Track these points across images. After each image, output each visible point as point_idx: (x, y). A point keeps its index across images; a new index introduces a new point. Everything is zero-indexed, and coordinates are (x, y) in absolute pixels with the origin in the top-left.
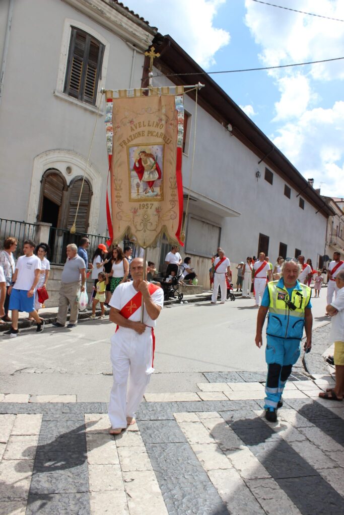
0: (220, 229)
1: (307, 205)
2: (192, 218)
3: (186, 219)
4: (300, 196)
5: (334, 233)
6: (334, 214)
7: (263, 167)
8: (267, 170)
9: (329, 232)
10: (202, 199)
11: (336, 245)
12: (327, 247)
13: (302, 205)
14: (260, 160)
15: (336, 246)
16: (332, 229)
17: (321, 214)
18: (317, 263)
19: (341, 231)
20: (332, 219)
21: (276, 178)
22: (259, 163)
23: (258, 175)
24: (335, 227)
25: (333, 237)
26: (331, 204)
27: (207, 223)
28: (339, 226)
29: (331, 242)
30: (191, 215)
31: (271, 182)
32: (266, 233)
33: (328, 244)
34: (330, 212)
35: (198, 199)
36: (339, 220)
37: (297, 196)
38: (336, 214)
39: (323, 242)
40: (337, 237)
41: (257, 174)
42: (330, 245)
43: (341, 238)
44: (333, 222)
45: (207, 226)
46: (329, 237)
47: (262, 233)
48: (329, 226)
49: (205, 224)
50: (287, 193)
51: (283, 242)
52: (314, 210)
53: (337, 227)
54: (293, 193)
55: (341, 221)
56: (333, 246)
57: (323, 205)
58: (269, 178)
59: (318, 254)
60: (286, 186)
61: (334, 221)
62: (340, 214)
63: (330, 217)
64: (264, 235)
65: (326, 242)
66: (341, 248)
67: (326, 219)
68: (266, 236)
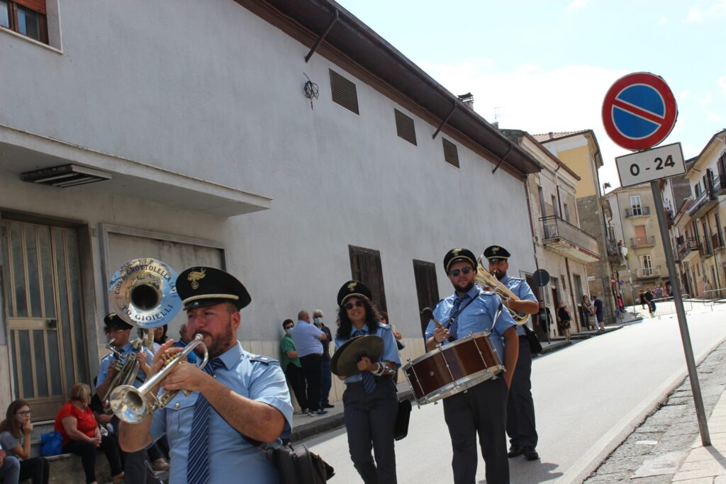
1: (465, 154)
2: (110, 233)
3: (94, 242)
4: (441, 135)
5: (549, 213)
6: (538, 167)
7: (321, 69)
8: (334, 75)
9: (537, 214)
10: (123, 169)
11: (558, 240)
12: (540, 250)
13: (451, 156)
14: (309, 50)
15: (559, 243)
16: (542, 205)
17: (506, 174)
19: (565, 205)
20: (537, 180)
21: (366, 94)
22: (307, 59)
23: (309, 90)
24: (548, 200)
25: (549, 223)
26: (526, 145)
27: (174, 243)
28: (556, 195)
29: (546, 236)
30: (107, 229)
31: (354, 108)
32: (366, 243)
33: (540, 242)
34: (527, 163)
35: (111, 172)
36: (553, 181)
37: (434, 136)
38: (545, 167)
40: (559, 222)
41: (306, 89)
42: (545, 245)
43: (568, 223)
44: (540, 188)
45: (173, 249)
46: (538, 225)
47: (355, 244)
48: (532, 198)
49: (166, 248)
50: (406, 131)
51: (422, 258)
52: (487, 165)
53: (553, 197)
54: (423, 128)
55: (559, 183)
57: (507, 149)
58: (345, 96)
60: (397, 112)
61: (541, 186)
62: (553, 166)
63: (531, 176)
64: (364, 249)
65: (535, 240)
66: (573, 245)
67: (522, 184)
68: (370, 250)
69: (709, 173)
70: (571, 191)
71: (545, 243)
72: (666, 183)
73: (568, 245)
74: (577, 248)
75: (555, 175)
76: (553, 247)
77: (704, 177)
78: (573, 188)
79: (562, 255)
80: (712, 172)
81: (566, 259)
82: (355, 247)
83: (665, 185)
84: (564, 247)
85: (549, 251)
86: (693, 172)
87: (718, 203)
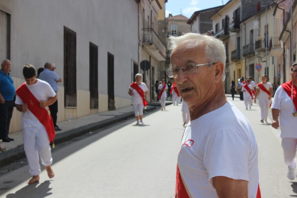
0: (8, 16)
5: (146, 27)
9: (141, 27)
11: (151, 44)
12: (140, 48)
15: (152, 46)
16: (144, 21)
18: (132, 73)
20: (143, 5)
24: (146, 18)
25: (146, 33)
28: (150, 16)
29: (144, 41)
32: (72, 27)
33: (141, 43)
36: (149, 7)
39: (136, 42)
42: (143, 46)
44: (144, 10)
46: (141, 32)
47: (66, 26)
48: (140, 15)
51: (93, 42)
53: (148, 17)
55: (152, 9)
56: (148, 47)
59: (132, 60)
61: (145, 9)
63: (141, 2)
64: (70, 30)
65: (139, 42)
66: (157, 49)
67: (137, 5)
68: (72, 31)
69: (227, 18)
70: (156, 15)
71: (143, 44)
72: (196, 20)
73: (155, 48)
74: (158, 51)
75: (150, 3)
76: (147, 47)
77: (223, 20)
78: (157, 13)
79: (148, 54)
80: (229, 18)
81: (150, 57)
82: (67, 28)
83: (194, 21)
84: (152, 48)
85: (144, 50)
86: (216, 16)
87: (229, 37)
